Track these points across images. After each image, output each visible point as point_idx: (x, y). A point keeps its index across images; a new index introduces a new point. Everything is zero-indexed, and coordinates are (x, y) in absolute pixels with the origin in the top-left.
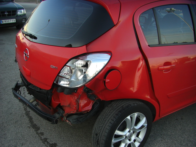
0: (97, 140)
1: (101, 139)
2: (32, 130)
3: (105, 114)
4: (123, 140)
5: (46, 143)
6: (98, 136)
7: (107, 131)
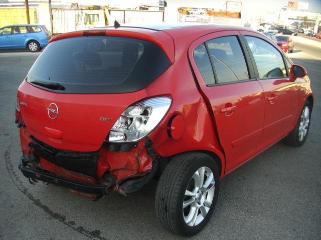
0: (164, 207)
1: (170, 203)
2: (56, 221)
3: (169, 172)
4: (194, 202)
5: (84, 232)
6: (165, 201)
7: (177, 191)
